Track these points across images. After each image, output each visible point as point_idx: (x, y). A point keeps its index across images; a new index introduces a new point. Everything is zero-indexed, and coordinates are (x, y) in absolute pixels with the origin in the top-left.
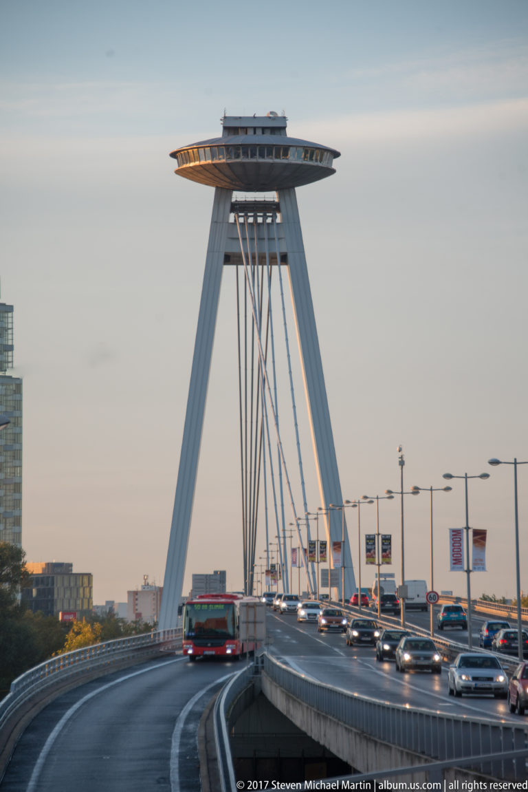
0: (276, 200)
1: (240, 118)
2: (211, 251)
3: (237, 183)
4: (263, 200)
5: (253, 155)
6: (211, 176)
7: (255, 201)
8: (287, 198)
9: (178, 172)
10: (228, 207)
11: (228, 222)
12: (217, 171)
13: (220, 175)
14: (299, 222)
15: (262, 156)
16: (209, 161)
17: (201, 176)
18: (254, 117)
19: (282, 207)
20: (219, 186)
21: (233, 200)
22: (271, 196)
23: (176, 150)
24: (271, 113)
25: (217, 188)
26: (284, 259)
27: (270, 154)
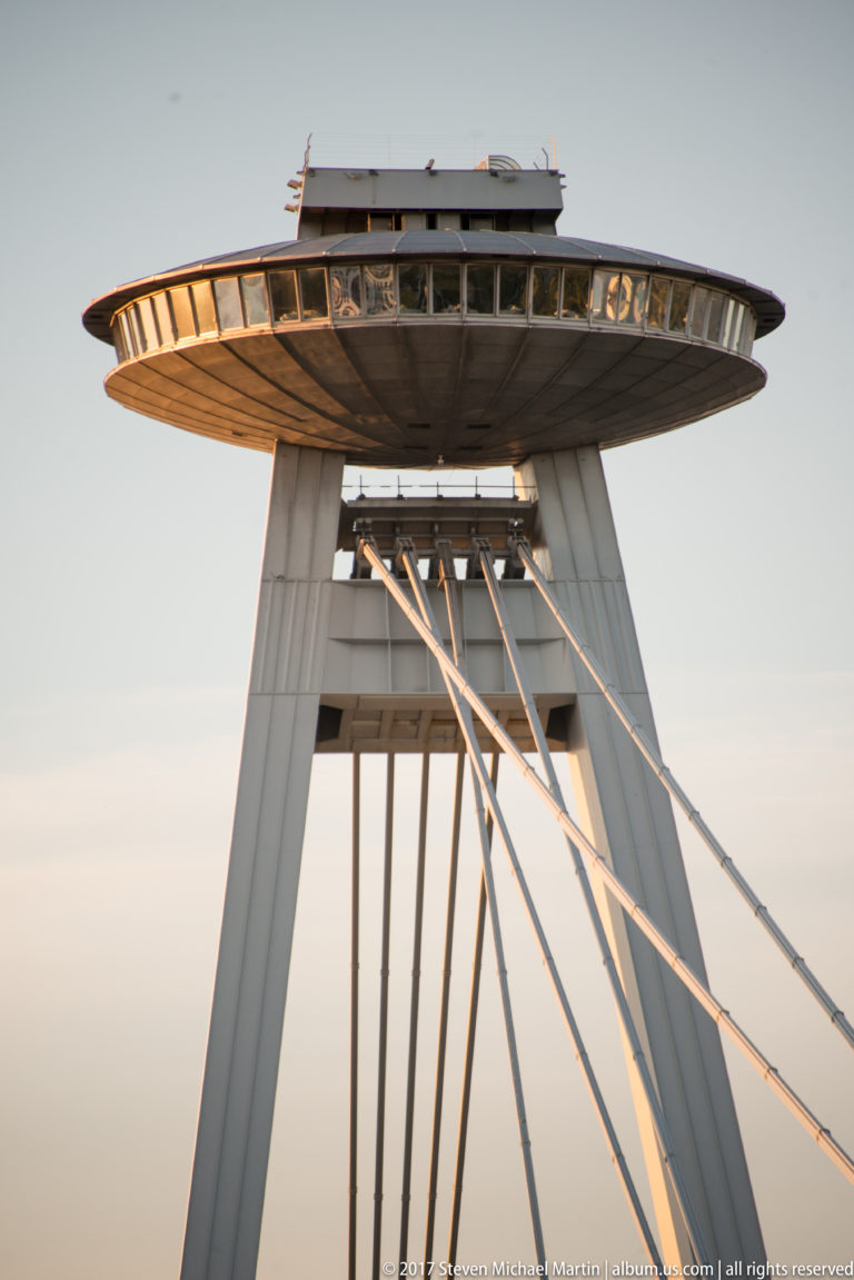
0: (523, 496)
1: (373, 172)
2: (263, 691)
3: (372, 420)
4: (470, 493)
5: (446, 299)
6: (266, 389)
7: (440, 498)
8: (570, 487)
9: (117, 388)
10: (330, 523)
11: (330, 580)
12: (294, 366)
13: (304, 385)
14: (621, 579)
15: (480, 304)
16: (265, 327)
17: (226, 395)
18: (430, 172)
19: (550, 521)
20: (293, 437)
21: (349, 495)
22: (501, 482)
23: (114, 290)
24: (492, 159)
25: (283, 446)
26: (561, 724)
27: (512, 297)
